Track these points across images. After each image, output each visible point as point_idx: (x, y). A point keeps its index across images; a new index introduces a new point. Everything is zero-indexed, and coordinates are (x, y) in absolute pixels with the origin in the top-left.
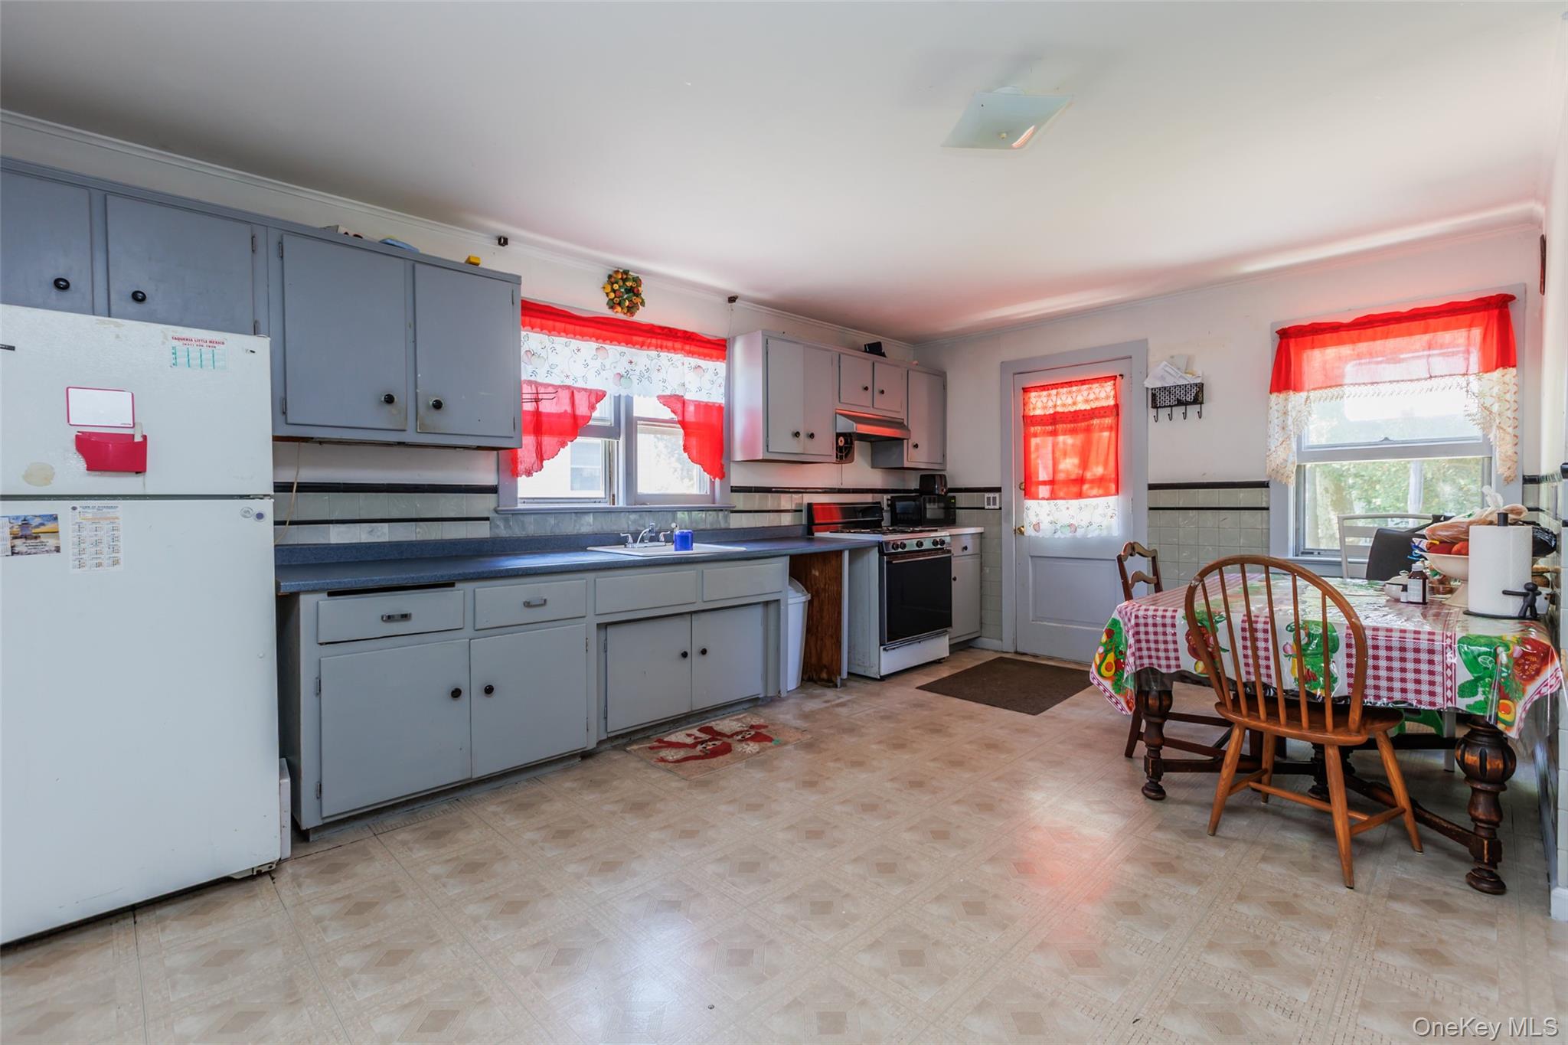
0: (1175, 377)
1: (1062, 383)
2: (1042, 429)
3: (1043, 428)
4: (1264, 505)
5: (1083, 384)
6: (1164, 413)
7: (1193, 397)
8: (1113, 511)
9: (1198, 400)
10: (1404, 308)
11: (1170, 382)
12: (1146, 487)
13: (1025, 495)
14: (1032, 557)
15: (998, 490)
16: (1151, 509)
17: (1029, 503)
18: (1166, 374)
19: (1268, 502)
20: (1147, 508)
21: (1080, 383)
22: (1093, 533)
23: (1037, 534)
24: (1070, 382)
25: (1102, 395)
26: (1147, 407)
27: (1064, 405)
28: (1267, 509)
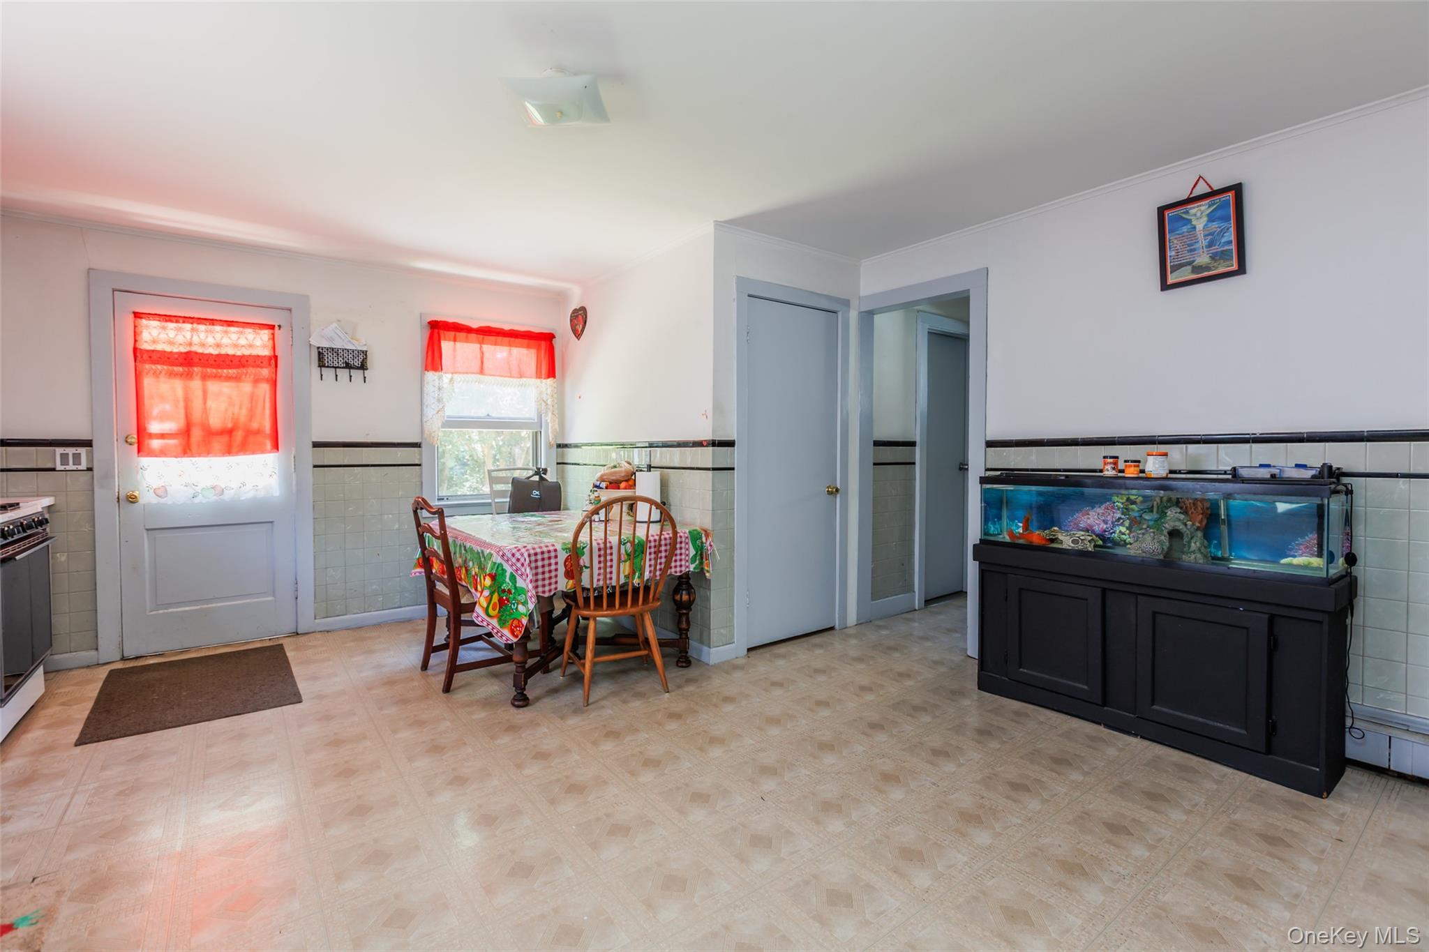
0: (343, 340)
1: (199, 319)
2: (168, 369)
3: (170, 368)
4: (417, 462)
5: (229, 326)
6: (329, 373)
7: (357, 363)
8: (273, 470)
9: (363, 367)
10: (507, 327)
11: (337, 345)
12: (311, 445)
13: (139, 451)
14: (148, 530)
15: (88, 444)
16: (315, 466)
17: (145, 461)
18: (336, 335)
19: (421, 459)
20: (312, 466)
21: (225, 324)
22: (247, 494)
23: (162, 501)
24: (212, 320)
25: (256, 343)
26: (310, 363)
27: (203, 345)
28: (420, 465)
